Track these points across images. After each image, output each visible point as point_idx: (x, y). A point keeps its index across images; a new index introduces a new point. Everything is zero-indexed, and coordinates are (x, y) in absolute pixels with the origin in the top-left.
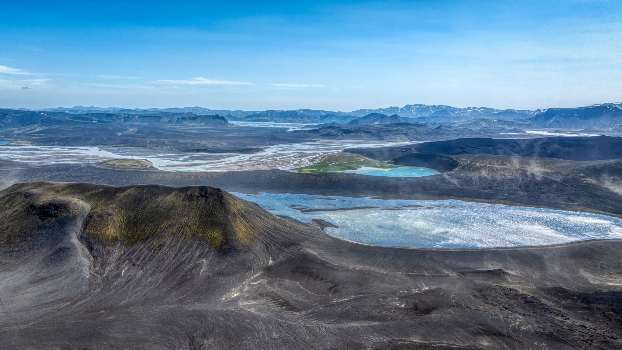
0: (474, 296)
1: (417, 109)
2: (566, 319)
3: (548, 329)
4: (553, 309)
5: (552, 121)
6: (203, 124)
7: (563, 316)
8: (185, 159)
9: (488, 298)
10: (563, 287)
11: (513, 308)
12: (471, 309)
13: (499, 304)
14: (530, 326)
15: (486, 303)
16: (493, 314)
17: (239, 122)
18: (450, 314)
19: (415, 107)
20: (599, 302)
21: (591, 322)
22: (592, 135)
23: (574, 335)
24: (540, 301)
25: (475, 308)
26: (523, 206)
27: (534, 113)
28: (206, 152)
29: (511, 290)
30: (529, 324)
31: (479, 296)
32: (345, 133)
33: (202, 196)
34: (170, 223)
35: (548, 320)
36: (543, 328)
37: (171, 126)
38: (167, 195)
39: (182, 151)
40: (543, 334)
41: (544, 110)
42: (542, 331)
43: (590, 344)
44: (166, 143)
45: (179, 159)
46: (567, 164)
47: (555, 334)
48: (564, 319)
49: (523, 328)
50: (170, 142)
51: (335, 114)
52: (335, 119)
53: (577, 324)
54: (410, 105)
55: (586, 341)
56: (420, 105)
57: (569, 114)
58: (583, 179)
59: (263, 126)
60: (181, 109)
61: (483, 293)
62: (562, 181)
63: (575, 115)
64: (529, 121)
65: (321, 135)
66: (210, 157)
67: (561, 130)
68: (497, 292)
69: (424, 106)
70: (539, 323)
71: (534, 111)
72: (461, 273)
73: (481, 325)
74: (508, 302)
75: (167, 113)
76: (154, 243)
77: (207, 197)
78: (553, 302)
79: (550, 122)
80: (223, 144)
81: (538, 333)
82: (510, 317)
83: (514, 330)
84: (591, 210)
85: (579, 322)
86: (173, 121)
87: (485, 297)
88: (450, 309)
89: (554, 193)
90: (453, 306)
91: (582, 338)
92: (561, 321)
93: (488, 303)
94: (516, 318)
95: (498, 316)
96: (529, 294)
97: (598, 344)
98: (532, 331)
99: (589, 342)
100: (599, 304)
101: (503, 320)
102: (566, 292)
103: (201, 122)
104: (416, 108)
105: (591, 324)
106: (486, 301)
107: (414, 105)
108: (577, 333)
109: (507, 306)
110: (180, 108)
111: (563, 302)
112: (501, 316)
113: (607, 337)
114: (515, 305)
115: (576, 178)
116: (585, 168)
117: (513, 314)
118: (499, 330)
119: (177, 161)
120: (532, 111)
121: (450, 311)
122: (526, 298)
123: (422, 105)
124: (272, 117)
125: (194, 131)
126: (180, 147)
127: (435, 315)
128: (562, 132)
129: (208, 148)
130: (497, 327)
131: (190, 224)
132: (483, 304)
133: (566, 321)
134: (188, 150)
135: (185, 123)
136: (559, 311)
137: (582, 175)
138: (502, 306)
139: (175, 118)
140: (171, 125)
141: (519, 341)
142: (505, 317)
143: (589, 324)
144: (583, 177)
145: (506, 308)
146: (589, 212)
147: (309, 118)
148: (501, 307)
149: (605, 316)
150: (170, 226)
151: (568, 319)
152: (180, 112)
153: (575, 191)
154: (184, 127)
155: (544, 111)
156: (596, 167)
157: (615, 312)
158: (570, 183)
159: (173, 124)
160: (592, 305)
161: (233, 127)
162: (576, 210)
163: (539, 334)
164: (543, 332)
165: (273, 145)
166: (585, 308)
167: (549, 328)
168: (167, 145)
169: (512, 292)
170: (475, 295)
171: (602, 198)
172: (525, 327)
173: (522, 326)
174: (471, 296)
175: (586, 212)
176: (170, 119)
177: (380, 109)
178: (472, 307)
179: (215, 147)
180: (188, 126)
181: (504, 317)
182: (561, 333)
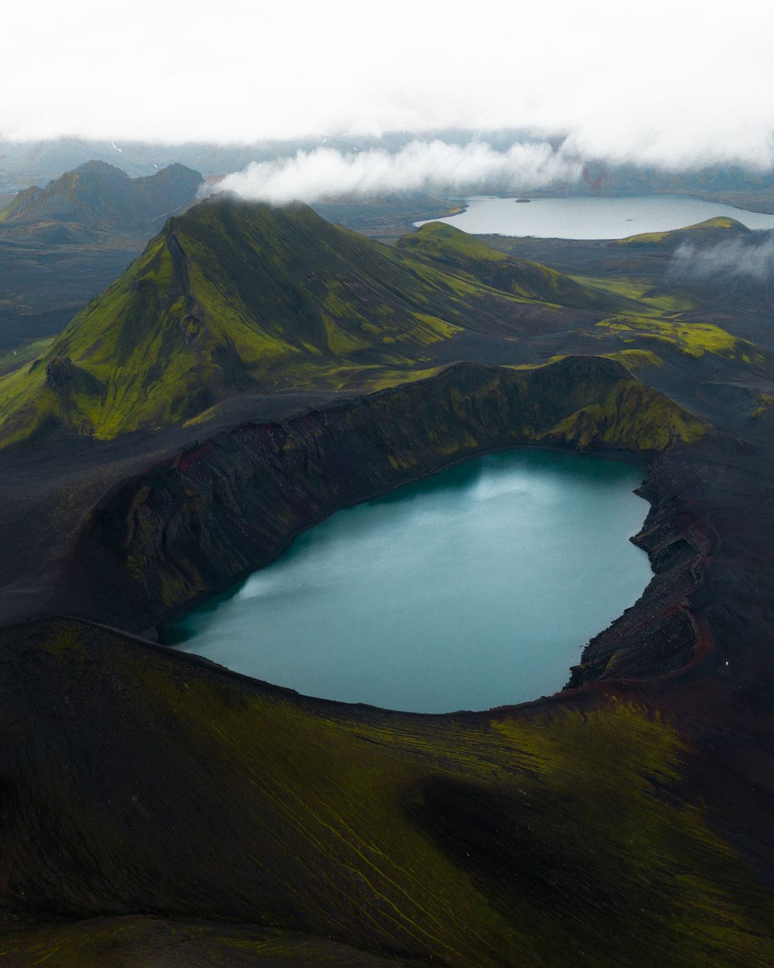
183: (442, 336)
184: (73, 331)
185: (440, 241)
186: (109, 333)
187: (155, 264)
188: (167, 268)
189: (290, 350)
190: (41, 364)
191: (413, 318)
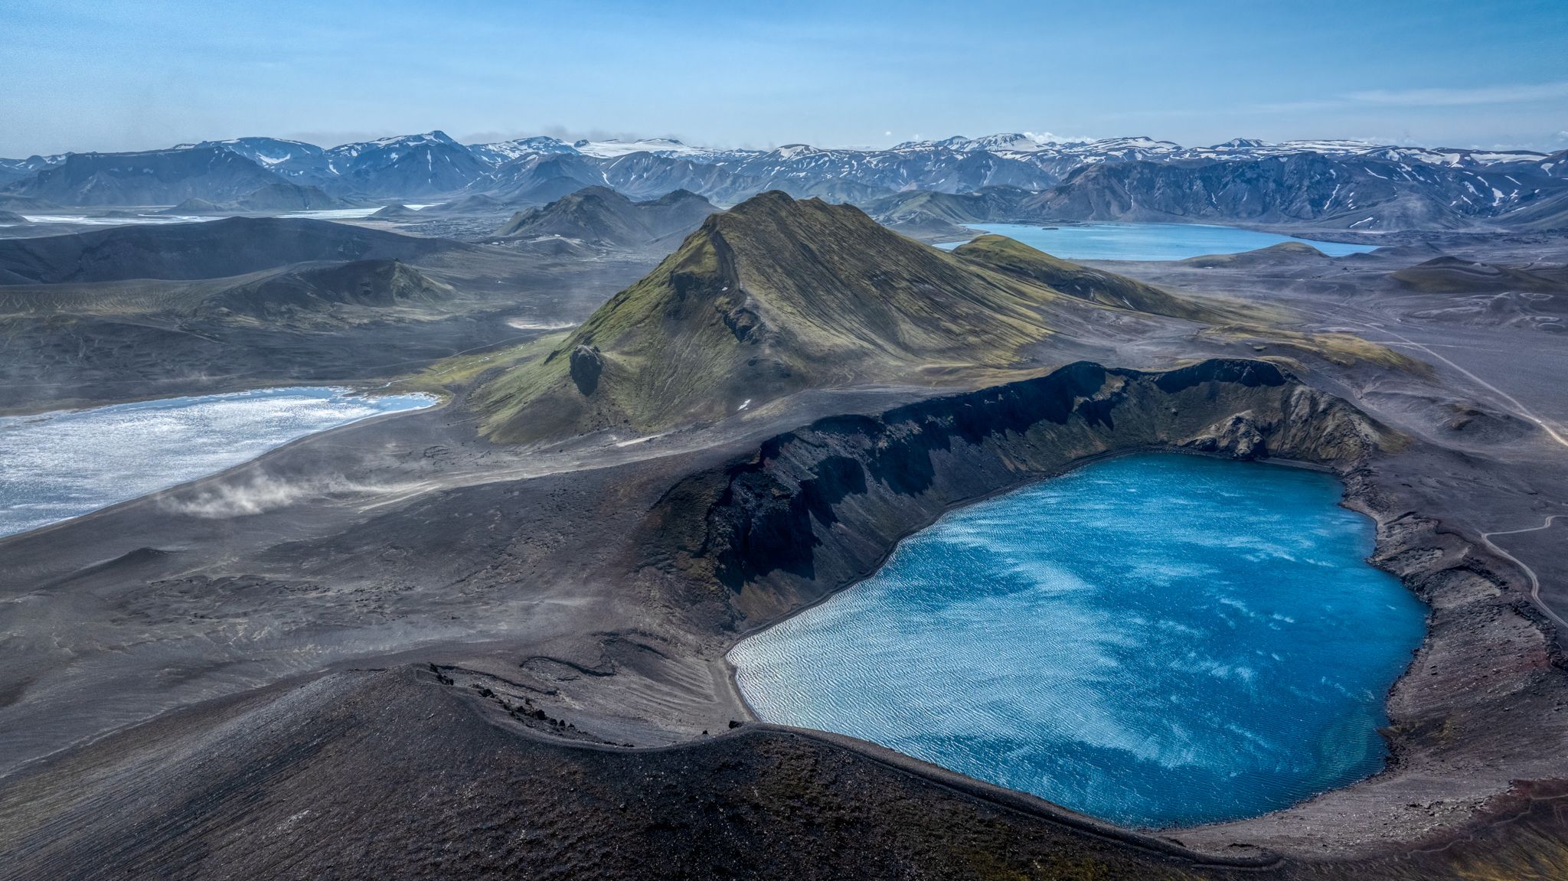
0: (113, 621)
2: (325, 591)
3: (304, 620)
4: (294, 582)
5: (89, 187)
7: (317, 588)
9: (149, 612)
10: (289, 540)
11: (215, 611)
12: (123, 649)
13: (180, 614)
14: (267, 629)
15: (150, 623)
16: (181, 637)
18: (74, 677)
20: (364, 542)
21: (368, 579)
22: (199, 220)
23: (352, 611)
24: (263, 579)
25: (131, 643)
26: (116, 403)
27: (26, 166)
29: (191, 581)
30: (264, 626)
31: (127, 617)
35: (294, 606)
36: (294, 622)
40: (298, 631)
41: (54, 158)
42: (294, 628)
43: (382, 613)
46: (181, 289)
47: (319, 622)
48: (321, 592)
49: (257, 637)
53: (346, 591)
55: (374, 612)
57: (130, 169)
58: (229, 319)
61: (132, 607)
62: (185, 330)
63: (145, 170)
64: (23, 190)
67: (122, 210)
68: (162, 595)
70: (282, 616)
71: (21, 161)
72: (47, 587)
73: (168, 667)
74: (199, 605)
78: (287, 572)
79: (85, 191)
81: (289, 632)
82: (220, 628)
83: (240, 646)
84: (271, 382)
85: (348, 588)
87: (141, 615)
88: (69, 669)
89: (177, 359)
90: (73, 659)
91: (365, 610)
92: (317, 598)
93: (155, 623)
94: (234, 625)
95: (193, 636)
96: (233, 575)
97: (392, 608)
98: (276, 634)
99: (379, 610)
100: (367, 544)
101: (209, 640)
102: (301, 547)
105: (368, 583)
106: (149, 619)
108: (354, 606)
109: (200, 613)
111: (306, 565)
112: (201, 635)
113: (400, 592)
114: (217, 604)
115: (215, 319)
116: (225, 293)
117: (223, 620)
118: (213, 657)
120: (15, 162)
121: (71, 671)
122: (232, 583)
127: (37, 695)
128: (124, 215)
130: (205, 656)
132: (144, 627)
133: (326, 593)
136: (306, 582)
137: (225, 310)
138: (190, 615)
141: (263, 660)
142: (209, 633)
143: (365, 584)
144: (228, 315)
145: (202, 617)
146: (269, 387)
148: (189, 618)
149: (384, 560)
151: (329, 590)
153: (222, 347)
155: (52, 160)
156: (248, 289)
157: (396, 548)
158: (205, 332)
160: (357, 550)
162: (242, 389)
163: (292, 635)
164: (297, 629)
166: (347, 561)
167: (305, 618)
169: (195, 583)
170: (114, 618)
171: (283, 354)
172: (260, 634)
173: (252, 635)
174: (109, 625)
175: (263, 388)
178: (124, 644)
181: (207, 634)
182: (329, 616)
183: (1033, 338)
184: (598, 323)
185: (1002, 251)
186: (643, 324)
187: (696, 257)
188: (710, 263)
189: (862, 347)
190: (558, 357)
191: (994, 319)
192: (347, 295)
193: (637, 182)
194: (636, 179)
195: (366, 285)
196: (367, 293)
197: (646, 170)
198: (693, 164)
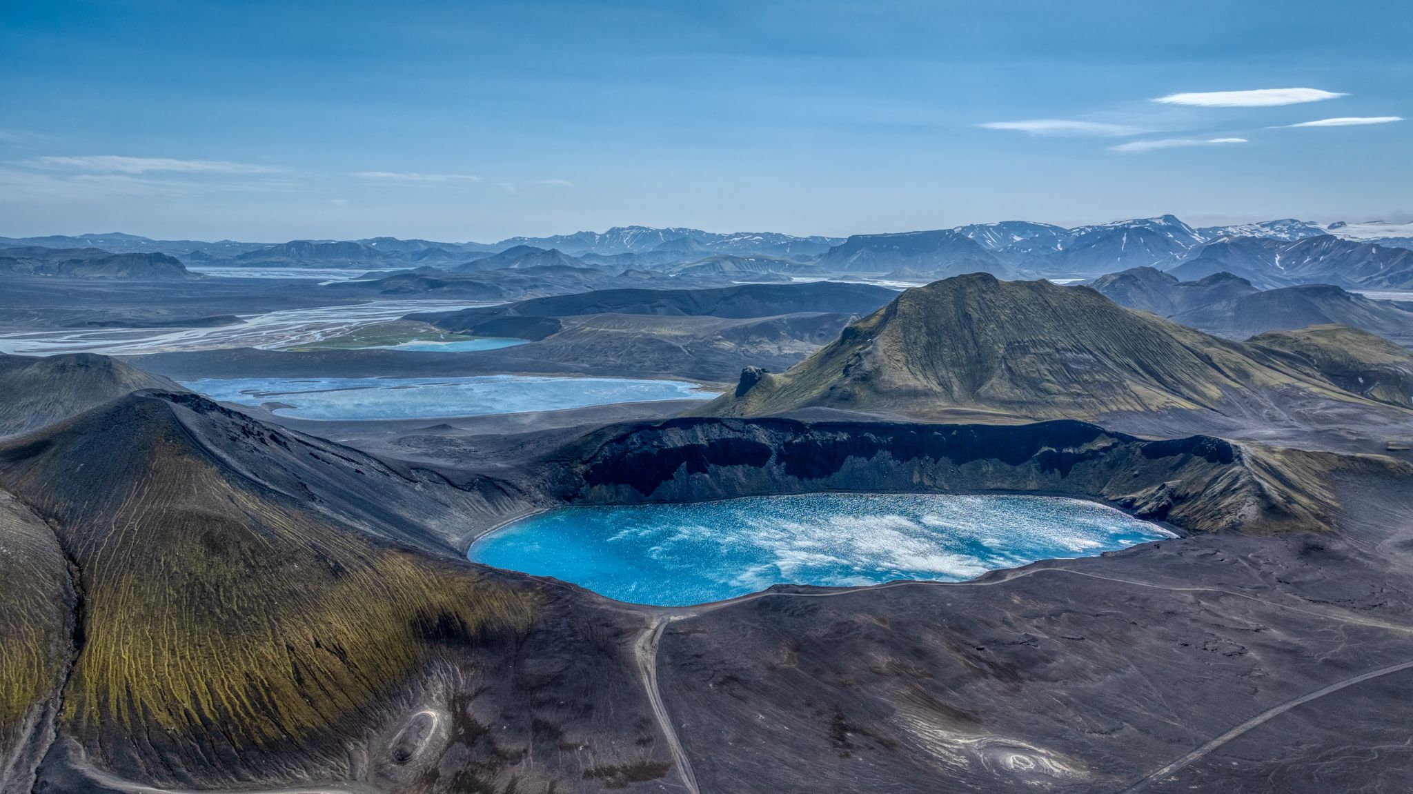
1: (634, 236)
5: (854, 259)
6: (125, 274)
8: (72, 339)
17: (216, 269)
19: (629, 233)
28: (120, 327)
32: (432, 287)
33: (80, 365)
34: (32, 400)
37: (46, 279)
38: (27, 367)
39: (67, 327)
44: (30, 312)
45: (58, 340)
50: (39, 311)
51: (444, 249)
52: (444, 260)
54: (619, 229)
56: (639, 228)
57: (885, 246)
58: (716, 343)
59: (271, 277)
60: (74, 239)
62: (684, 346)
64: (819, 260)
65: (383, 292)
66: (127, 334)
69: (647, 229)
75: (31, 248)
76: (8, 424)
77: (87, 366)
79: (852, 261)
80: (163, 312)
86: (47, 268)
103: (119, 270)
104: (632, 235)
107: (628, 229)
110: (70, 236)
115: (709, 341)
119: (53, 342)
123: (644, 228)
124: (300, 254)
125: (101, 289)
126: (63, 319)
129: (125, 319)
131: (61, 400)
134: (81, 325)
135: (78, 271)
137: (720, 337)
139: (55, 260)
140: (43, 277)
144: (718, 340)
147: (386, 256)
150: (32, 404)
152: (71, 246)
154: (78, 280)
158: (692, 348)
159: (49, 275)
161: (198, 278)
165: (270, 311)
168: (32, 316)
176: (40, 264)
177: (557, 236)
179: (141, 317)
180: (88, 279)
188: (874, 321)
192: (807, 336)
193: (1310, 265)
194: (1309, 262)
195: (824, 330)
196: (821, 335)
197: (1324, 253)
198: (1378, 247)
